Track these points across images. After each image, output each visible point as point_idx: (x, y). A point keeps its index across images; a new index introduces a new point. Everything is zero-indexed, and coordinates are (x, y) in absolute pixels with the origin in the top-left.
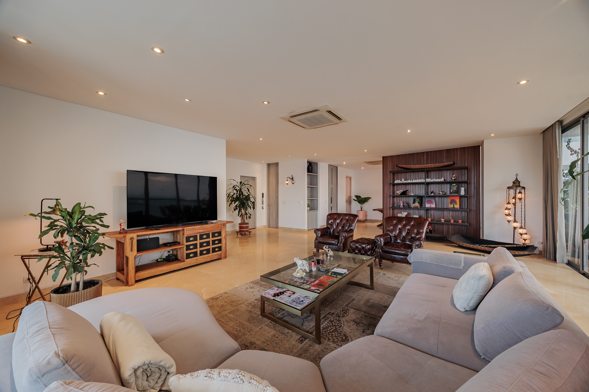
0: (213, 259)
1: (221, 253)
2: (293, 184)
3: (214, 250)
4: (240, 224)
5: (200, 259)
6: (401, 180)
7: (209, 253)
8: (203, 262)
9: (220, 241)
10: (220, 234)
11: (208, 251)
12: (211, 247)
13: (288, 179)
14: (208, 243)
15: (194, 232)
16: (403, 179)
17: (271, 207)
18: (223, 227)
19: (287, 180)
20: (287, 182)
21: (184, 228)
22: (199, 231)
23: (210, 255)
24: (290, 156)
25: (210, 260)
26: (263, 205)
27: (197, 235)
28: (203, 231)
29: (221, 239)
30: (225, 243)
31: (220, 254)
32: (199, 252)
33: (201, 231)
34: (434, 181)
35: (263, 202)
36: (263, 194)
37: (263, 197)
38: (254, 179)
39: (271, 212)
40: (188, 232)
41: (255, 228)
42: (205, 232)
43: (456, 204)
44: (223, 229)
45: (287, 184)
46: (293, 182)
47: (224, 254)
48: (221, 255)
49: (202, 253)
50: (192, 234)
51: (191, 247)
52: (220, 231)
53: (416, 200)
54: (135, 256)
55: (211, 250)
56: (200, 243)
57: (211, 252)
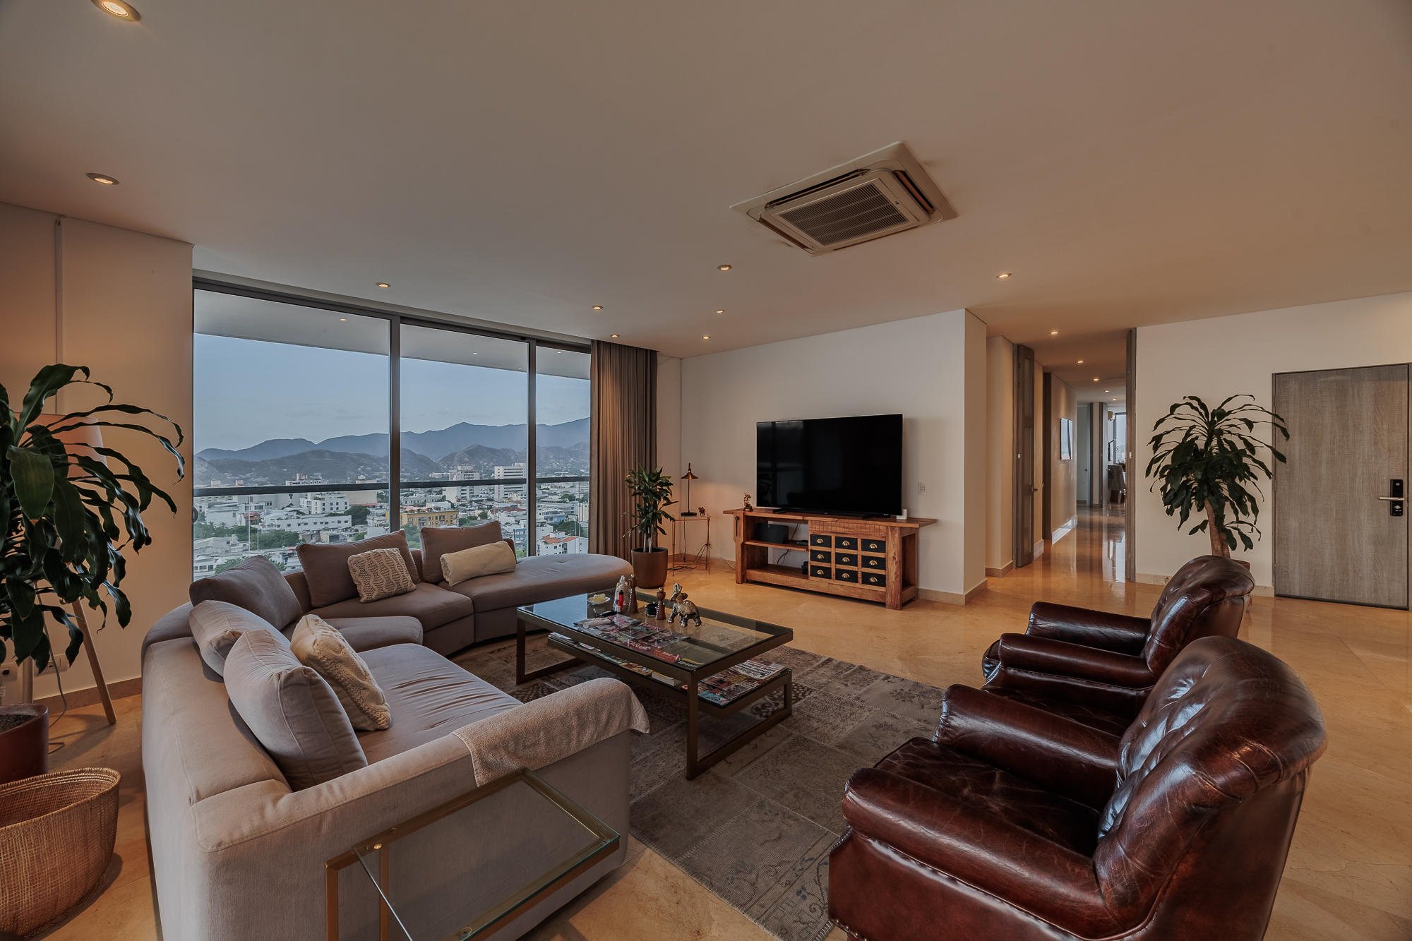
0: (864, 597)
1: (886, 593)
3: (866, 579)
5: (838, 586)
7: (856, 581)
8: (844, 595)
11: (853, 577)
14: (854, 560)
18: (890, 533)
21: (808, 518)
22: (834, 529)
23: (857, 585)
25: (856, 596)
27: (831, 537)
28: (842, 530)
29: (885, 558)
31: (880, 593)
32: (833, 572)
33: (838, 530)
40: (814, 526)
42: (847, 534)
44: (890, 537)
47: (891, 596)
48: (884, 595)
49: (839, 576)
50: (822, 532)
51: (819, 557)
52: (884, 540)
54: (743, 544)
55: (860, 575)
56: (836, 554)
57: (860, 580)
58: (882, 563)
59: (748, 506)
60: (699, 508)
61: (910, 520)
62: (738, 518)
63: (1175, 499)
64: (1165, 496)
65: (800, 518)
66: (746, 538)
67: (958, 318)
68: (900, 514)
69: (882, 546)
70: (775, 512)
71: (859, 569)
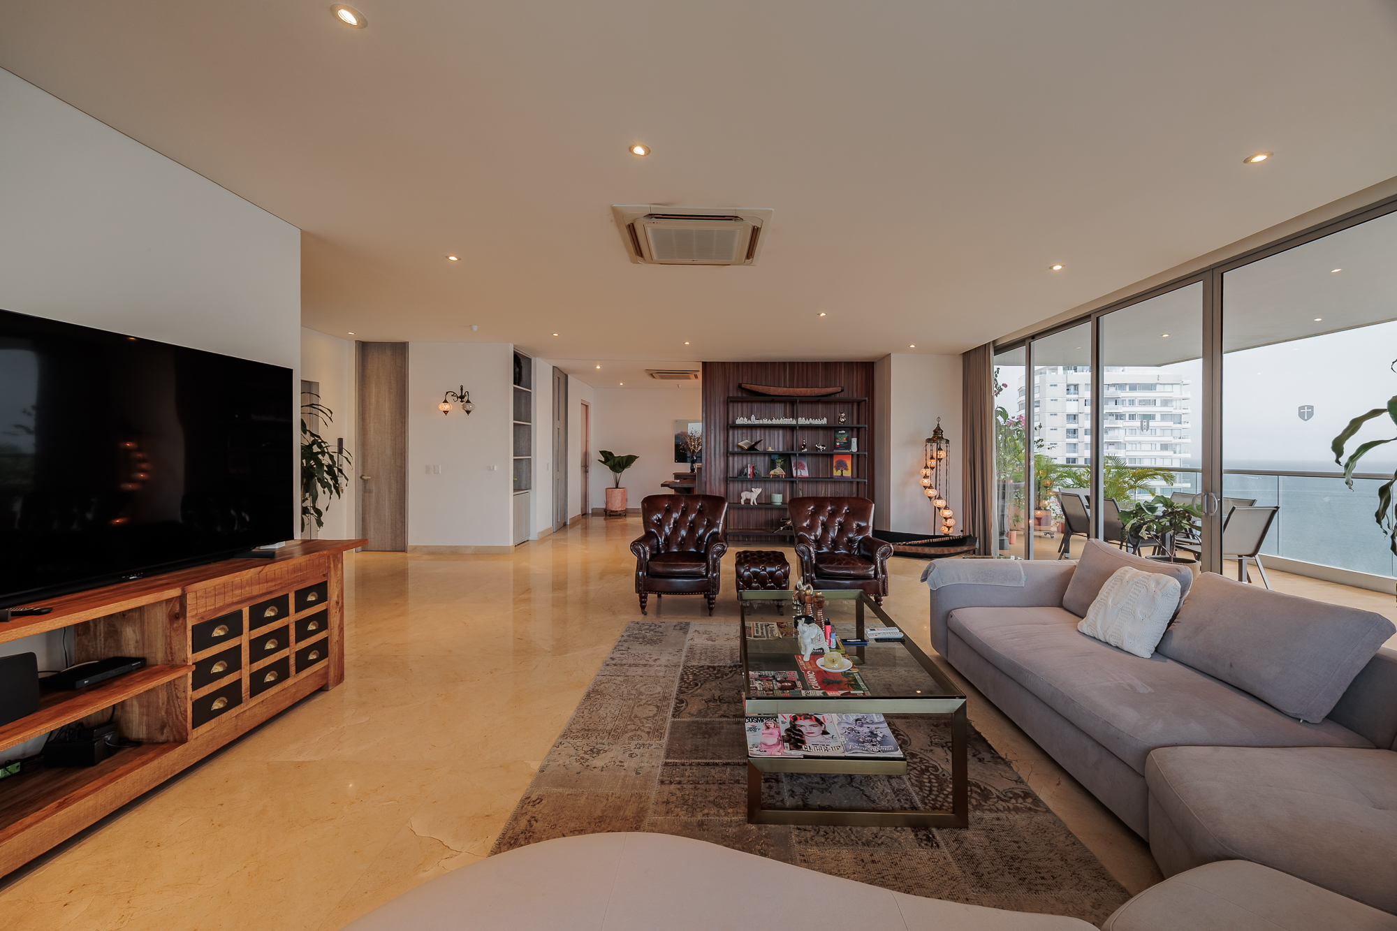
0: (300, 696)
1: (328, 667)
2: (468, 412)
3: (303, 661)
5: (252, 708)
6: (749, 419)
7: (287, 676)
8: (264, 720)
9: (322, 620)
10: (321, 590)
11: (282, 671)
12: (294, 647)
13: (449, 398)
14: (281, 637)
15: (228, 600)
16: (753, 417)
17: (373, 486)
18: (332, 565)
19: (446, 401)
20: (446, 407)
21: (187, 590)
22: (248, 592)
23: (289, 682)
24: (475, 328)
25: (288, 703)
27: (240, 613)
28: (263, 588)
29: (326, 611)
30: (338, 622)
31: (322, 672)
32: (246, 684)
33: (256, 590)
34: (811, 424)
39: (373, 500)
40: (202, 602)
42: (271, 592)
43: (846, 469)
44: (332, 572)
45: (446, 412)
46: (469, 407)
47: (334, 667)
48: (326, 672)
49: (258, 684)
50: (221, 609)
51: (216, 668)
52: (323, 580)
53: (777, 461)
55: (292, 662)
56: (252, 643)
57: (293, 670)
69: (323, 592)
71: (291, 650)
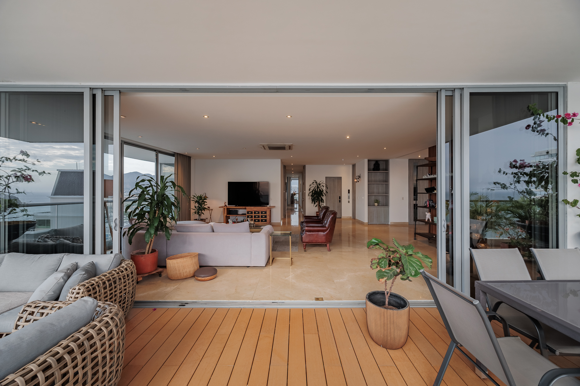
3: (262, 221)
4: (317, 212)
7: (259, 222)
14: (259, 217)
21: (246, 207)
22: (253, 209)
26: (349, 200)
27: (252, 212)
29: (266, 215)
33: (255, 210)
35: (349, 198)
36: (349, 190)
37: (349, 193)
38: (340, 178)
41: (341, 218)
42: (257, 210)
44: (267, 210)
50: (250, 210)
52: (265, 211)
54: (226, 216)
55: (260, 220)
56: (254, 216)
57: (260, 221)
58: (266, 217)
59: (226, 205)
60: (208, 207)
61: (270, 206)
62: (225, 209)
63: (314, 200)
64: (312, 199)
65: (244, 207)
66: (227, 214)
67: (279, 161)
68: (268, 205)
69: (266, 213)
70: (235, 206)
71: (260, 219)
